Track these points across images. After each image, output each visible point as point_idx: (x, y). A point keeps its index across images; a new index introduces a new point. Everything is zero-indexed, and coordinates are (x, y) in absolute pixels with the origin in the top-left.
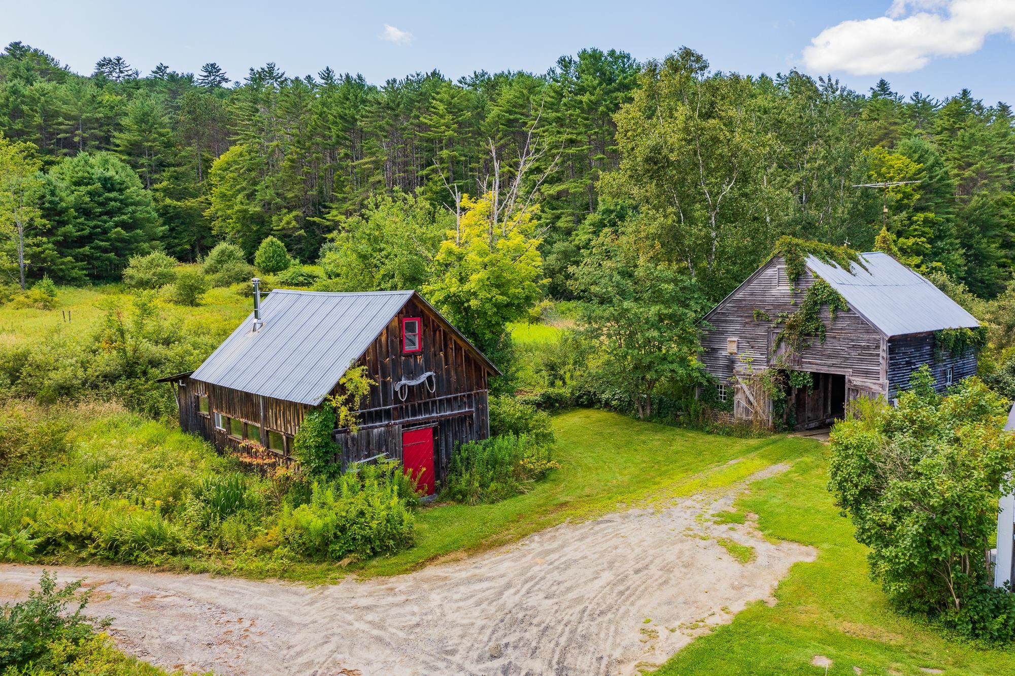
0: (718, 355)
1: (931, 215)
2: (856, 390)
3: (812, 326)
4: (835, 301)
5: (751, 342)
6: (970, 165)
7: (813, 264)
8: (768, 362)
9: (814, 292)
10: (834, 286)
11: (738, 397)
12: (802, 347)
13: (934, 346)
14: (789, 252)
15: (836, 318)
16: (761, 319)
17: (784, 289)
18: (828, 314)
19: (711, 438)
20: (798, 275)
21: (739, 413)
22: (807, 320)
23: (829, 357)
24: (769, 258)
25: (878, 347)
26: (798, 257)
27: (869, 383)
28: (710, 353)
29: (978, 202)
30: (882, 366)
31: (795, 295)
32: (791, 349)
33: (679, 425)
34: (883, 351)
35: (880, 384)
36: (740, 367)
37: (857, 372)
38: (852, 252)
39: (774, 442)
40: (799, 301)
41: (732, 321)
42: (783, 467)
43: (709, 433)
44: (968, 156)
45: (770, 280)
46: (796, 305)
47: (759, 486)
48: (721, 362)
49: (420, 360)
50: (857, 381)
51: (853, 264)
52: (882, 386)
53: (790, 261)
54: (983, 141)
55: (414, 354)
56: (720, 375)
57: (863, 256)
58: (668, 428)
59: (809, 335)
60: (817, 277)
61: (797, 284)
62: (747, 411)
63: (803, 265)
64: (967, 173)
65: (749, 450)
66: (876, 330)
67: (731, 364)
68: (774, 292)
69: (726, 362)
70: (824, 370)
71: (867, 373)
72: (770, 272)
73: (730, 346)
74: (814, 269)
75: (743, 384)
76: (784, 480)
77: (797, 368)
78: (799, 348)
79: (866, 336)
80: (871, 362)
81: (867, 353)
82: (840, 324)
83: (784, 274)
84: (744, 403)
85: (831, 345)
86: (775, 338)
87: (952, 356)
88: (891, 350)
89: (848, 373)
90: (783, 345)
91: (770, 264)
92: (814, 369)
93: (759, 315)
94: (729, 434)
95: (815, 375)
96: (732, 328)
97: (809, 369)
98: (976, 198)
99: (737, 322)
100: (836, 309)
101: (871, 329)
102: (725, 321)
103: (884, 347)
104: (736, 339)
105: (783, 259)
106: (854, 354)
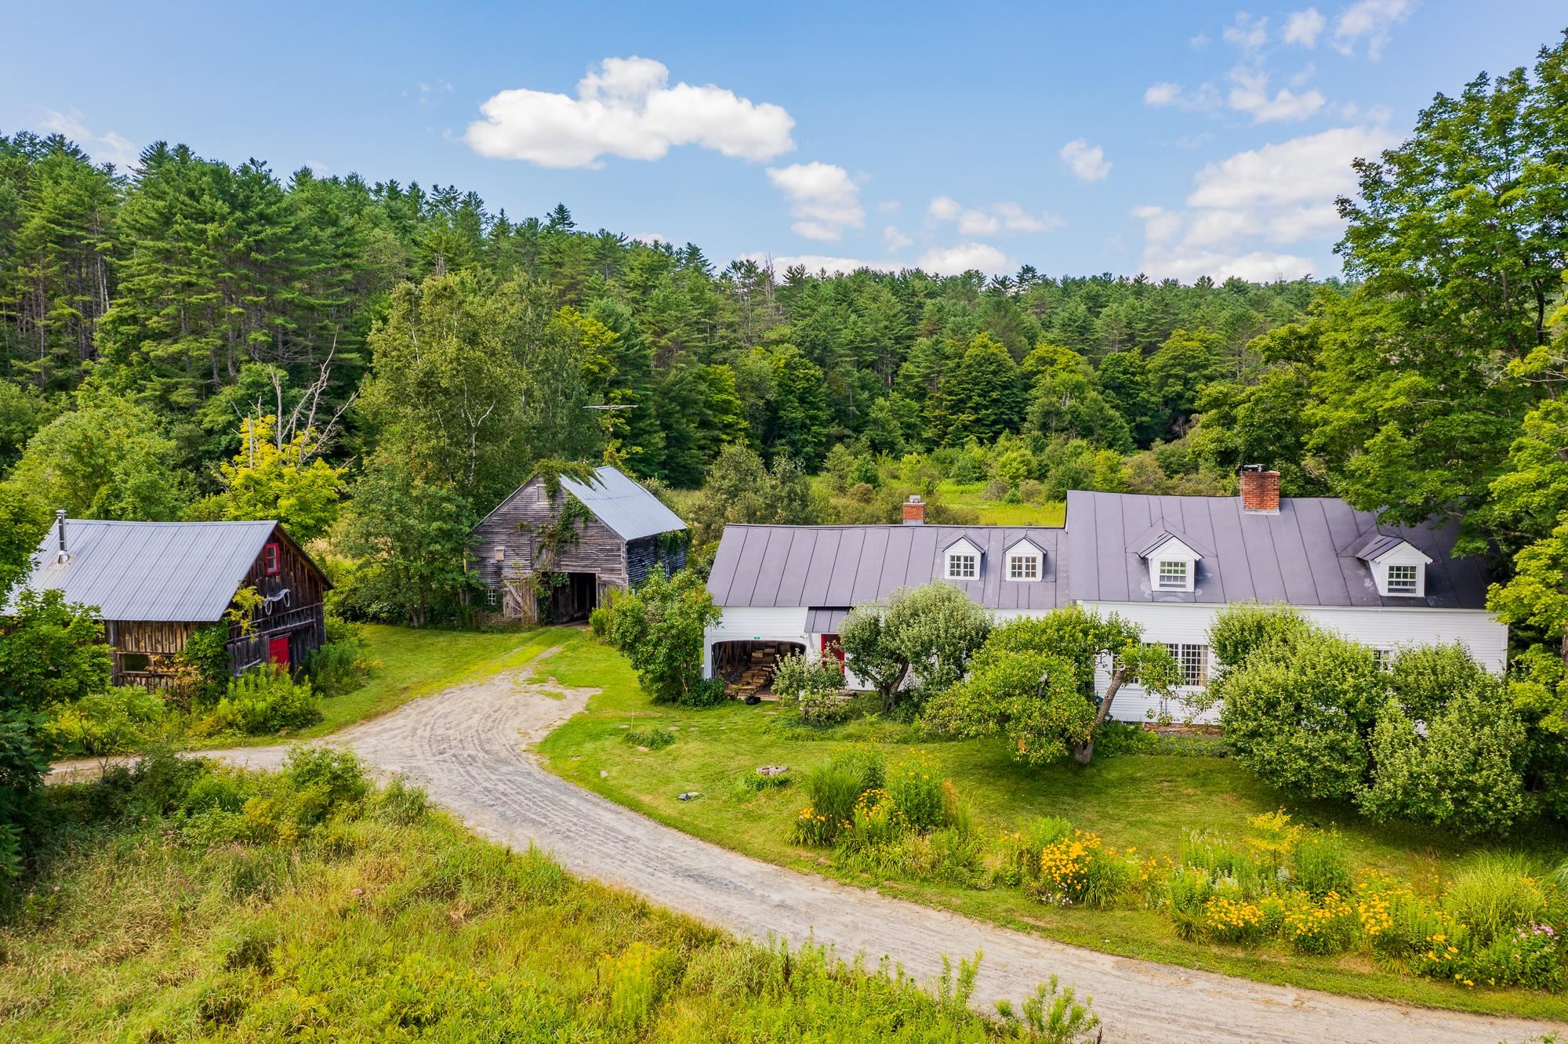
0: (486, 563)
1: (629, 392)
2: (605, 584)
3: (568, 535)
4: (585, 514)
5: (516, 550)
6: (665, 331)
7: (565, 482)
8: (532, 566)
9: (568, 506)
10: (584, 502)
11: (507, 599)
12: (560, 552)
13: (656, 546)
14: (547, 473)
15: (586, 528)
16: (524, 529)
17: (543, 504)
18: (579, 524)
19: (488, 636)
20: (554, 492)
21: (508, 613)
22: (564, 530)
23: (583, 559)
24: (529, 478)
25: (619, 549)
26: (554, 477)
27: (613, 578)
28: (481, 562)
29: (676, 376)
30: (623, 565)
31: (552, 509)
32: (550, 554)
33: (454, 629)
34: (623, 553)
35: (622, 578)
36: (507, 572)
37: (604, 570)
38: (590, 468)
39: (543, 633)
40: (556, 513)
41: (498, 533)
42: (556, 650)
43: (484, 632)
44: (663, 321)
45: (530, 496)
46: (553, 517)
47: (546, 662)
48: (489, 569)
49: (278, 579)
50: (605, 577)
51: (592, 480)
52: (624, 580)
53: (546, 481)
54: (678, 306)
55: (273, 575)
56: (489, 581)
57: (598, 471)
58: (445, 632)
59: (565, 542)
60: (571, 494)
61: (554, 500)
62: (515, 610)
63: (558, 484)
64: (663, 342)
65: (524, 642)
66: (617, 536)
67: (499, 568)
68: (534, 506)
69: (494, 569)
70: (579, 570)
71: (612, 570)
72: (530, 489)
73: (497, 554)
74: (568, 488)
75: (510, 587)
76: (561, 657)
77: (556, 570)
78: (558, 554)
79: (610, 541)
80: (614, 561)
81: (611, 554)
82: (590, 532)
83: (543, 492)
84: (512, 604)
85: (583, 550)
86: (537, 545)
87: (668, 554)
88: (629, 551)
89: (597, 571)
90: (544, 551)
91: (530, 483)
92: (571, 570)
93: (522, 526)
94: (502, 631)
95: (571, 575)
96: (497, 538)
97: (567, 570)
98: (674, 372)
99: (502, 533)
100: (586, 520)
101: (614, 535)
102: (492, 533)
103: (624, 549)
104: (502, 548)
105: (541, 479)
106: (601, 556)
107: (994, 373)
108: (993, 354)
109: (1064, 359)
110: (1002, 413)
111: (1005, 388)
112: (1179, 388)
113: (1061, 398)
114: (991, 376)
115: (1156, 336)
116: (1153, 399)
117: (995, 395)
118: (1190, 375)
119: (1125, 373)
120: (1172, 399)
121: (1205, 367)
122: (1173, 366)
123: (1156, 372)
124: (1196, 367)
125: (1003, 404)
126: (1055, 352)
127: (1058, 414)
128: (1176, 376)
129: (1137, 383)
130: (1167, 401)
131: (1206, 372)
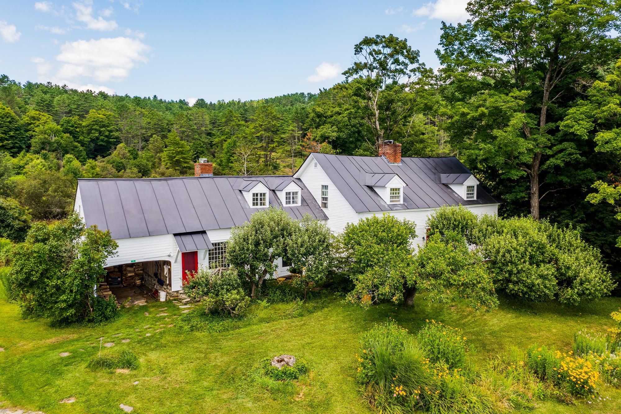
107: (10, 122)
108: (8, 113)
109: (45, 118)
110: (16, 143)
111: (16, 130)
112: (97, 135)
113: (50, 136)
114: (8, 124)
115: (82, 111)
116: (86, 139)
117: (12, 133)
118: (102, 129)
119: (72, 126)
120: (94, 140)
121: (108, 126)
122: (94, 125)
123: (86, 127)
124: (104, 126)
125: (16, 138)
126: (40, 114)
127: (49, 143)
128: (96, 130)
129: (77, 132)
130: (92, 140)
131: (108, 129)
